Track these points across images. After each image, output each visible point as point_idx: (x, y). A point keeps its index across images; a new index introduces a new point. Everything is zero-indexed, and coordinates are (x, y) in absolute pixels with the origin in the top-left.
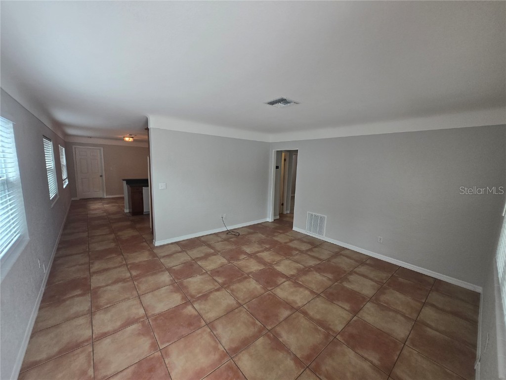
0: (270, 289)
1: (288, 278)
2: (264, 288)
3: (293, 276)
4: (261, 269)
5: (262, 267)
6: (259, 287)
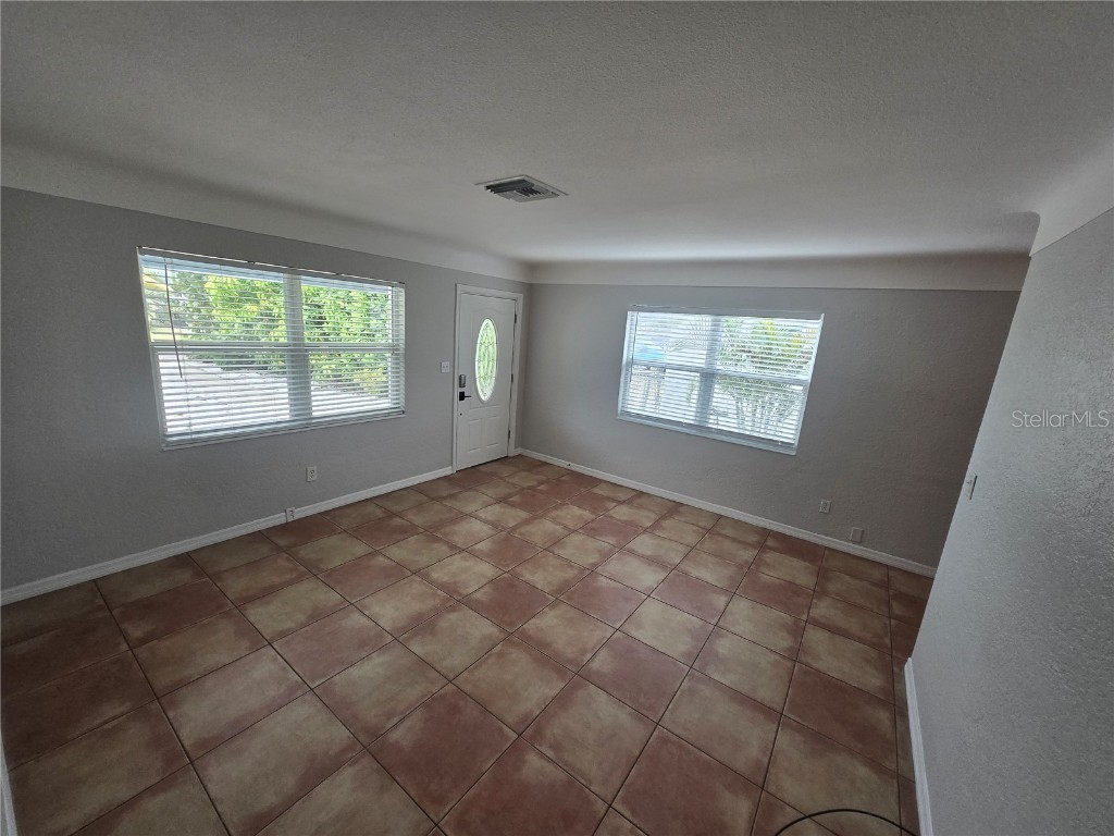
0: (506, 575)
1: (467, 602)
2: (516, 576)
3: (453, 609)
4: (533, 621)
5: (532, 626)
6: (527, 576)
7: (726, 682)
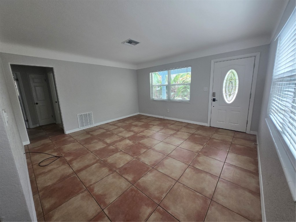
7: (93, 166)
